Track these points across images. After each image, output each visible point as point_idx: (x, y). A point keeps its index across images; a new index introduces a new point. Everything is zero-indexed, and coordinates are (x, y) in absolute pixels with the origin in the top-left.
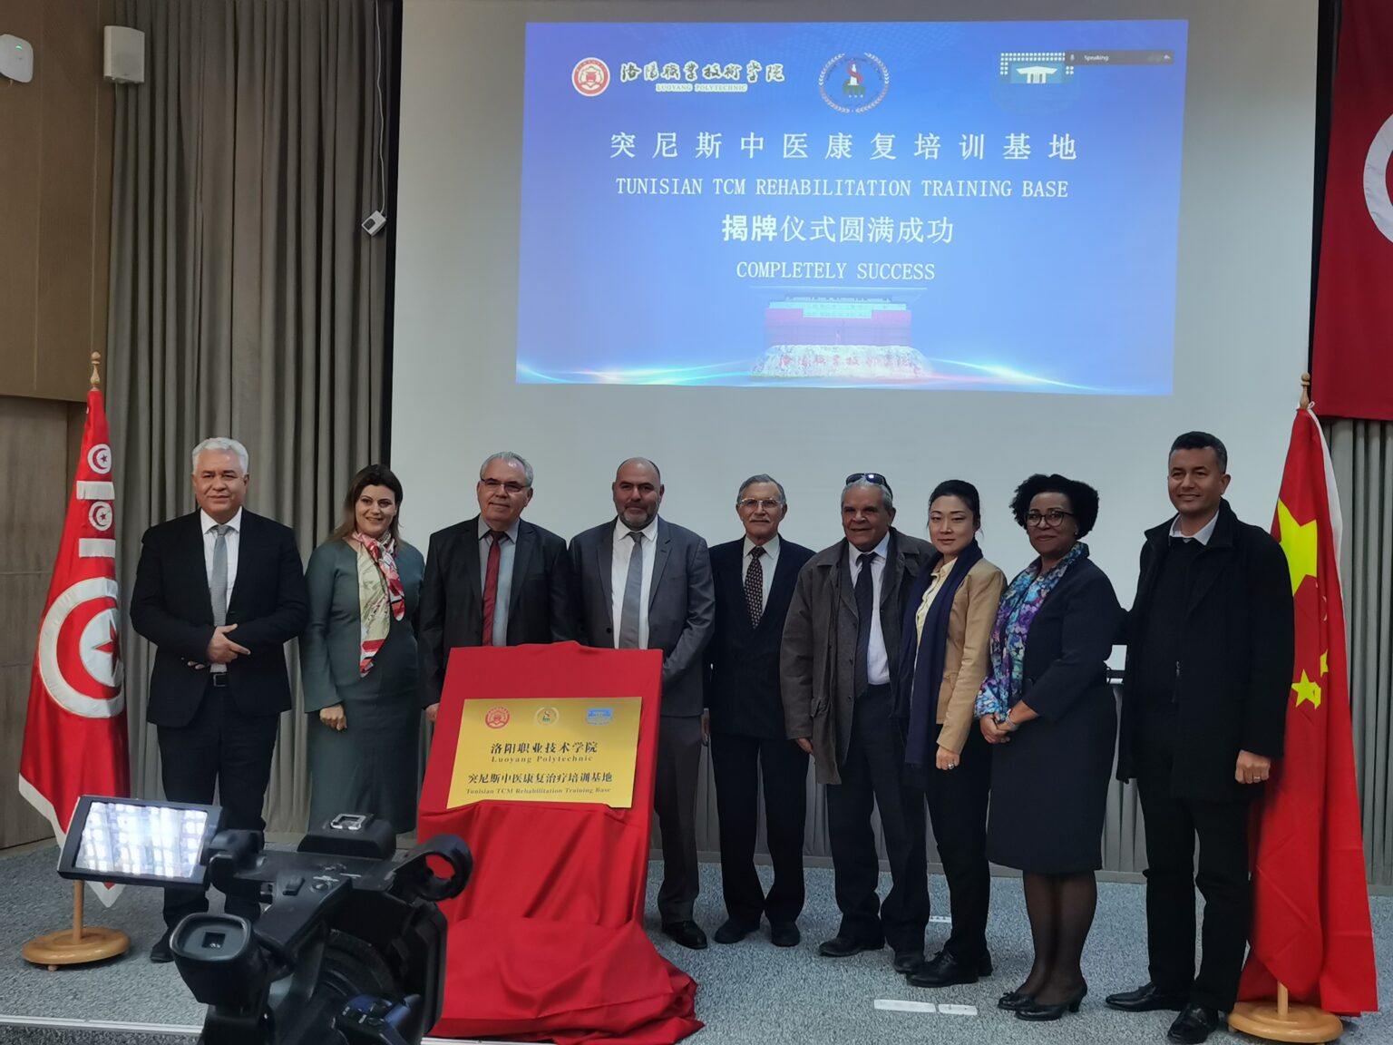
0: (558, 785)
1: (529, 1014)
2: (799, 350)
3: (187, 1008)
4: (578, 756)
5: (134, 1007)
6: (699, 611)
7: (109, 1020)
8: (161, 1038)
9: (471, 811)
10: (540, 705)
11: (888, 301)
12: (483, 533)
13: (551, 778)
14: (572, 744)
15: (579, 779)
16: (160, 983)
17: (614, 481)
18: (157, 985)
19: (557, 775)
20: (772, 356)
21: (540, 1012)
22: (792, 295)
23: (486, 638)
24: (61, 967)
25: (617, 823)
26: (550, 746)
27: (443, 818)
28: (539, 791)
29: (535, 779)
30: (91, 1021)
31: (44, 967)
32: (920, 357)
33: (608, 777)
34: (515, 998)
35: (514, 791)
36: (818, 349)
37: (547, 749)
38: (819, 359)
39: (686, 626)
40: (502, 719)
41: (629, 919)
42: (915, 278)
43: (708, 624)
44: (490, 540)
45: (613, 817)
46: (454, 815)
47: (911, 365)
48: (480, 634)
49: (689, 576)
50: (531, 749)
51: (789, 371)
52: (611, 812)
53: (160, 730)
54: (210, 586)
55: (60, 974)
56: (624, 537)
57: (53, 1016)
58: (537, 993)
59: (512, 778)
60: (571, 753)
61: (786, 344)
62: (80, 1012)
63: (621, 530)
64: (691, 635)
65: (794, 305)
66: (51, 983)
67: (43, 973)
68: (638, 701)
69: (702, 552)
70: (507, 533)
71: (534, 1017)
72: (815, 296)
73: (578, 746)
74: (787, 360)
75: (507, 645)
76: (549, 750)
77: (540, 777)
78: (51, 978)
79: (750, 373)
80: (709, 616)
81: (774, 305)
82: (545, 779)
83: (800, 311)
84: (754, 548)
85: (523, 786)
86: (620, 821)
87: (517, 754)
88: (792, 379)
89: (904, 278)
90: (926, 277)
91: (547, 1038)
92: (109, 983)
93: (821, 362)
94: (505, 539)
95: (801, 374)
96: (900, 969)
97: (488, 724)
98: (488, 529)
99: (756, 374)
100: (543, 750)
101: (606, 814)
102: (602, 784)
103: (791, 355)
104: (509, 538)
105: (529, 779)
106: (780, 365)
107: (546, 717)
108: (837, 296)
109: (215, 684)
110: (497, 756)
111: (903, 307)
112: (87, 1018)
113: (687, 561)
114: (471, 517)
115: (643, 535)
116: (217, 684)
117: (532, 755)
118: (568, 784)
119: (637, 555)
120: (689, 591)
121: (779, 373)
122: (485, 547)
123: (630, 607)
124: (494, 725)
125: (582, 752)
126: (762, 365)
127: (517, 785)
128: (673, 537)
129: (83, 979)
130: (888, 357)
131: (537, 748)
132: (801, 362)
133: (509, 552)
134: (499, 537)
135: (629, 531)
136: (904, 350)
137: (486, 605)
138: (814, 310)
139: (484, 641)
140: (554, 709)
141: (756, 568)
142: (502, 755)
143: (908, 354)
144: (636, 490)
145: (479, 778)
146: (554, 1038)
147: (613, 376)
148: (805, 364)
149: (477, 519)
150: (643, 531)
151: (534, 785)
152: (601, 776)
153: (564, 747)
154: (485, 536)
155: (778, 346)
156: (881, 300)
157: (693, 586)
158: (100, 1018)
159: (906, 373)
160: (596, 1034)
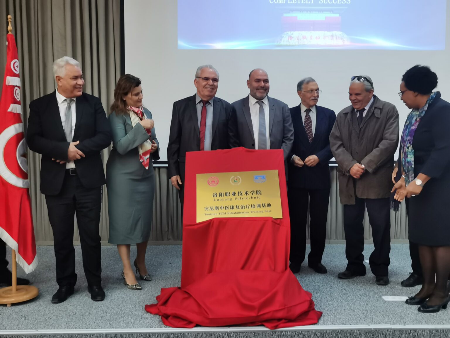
0: (246, 210)
1: (253, 314)
2: (296, 34)
3: (82, 320)
4: (253, 196)
5: (57, 322)
6: (289, 135)
7: (47, 329)
8: (75, 336)
9: (209, 224)
10: (232, 175)
11: (332, 12)
12: (198, 102)
13: (243, 207)
14: (250, 191)
15: (256, 207)
16: (63, 309)
17: (248, 79)
18: (62, 310)
19: (245, 205)
20: (284, 36)
21: (258, 312)
22: (292, 11)
23: (201, 148)
24: (13, 305)
25: (277, 225)
26: (240, 193)
27: (195, 227)
28: (238, 213)
29: (235, 207)
30: (39, 330)
31: (5, 305)
32: (345, 36)
33: (269, 205)
34: (245, 307)
35: (227, 213)
36: (304, 33)
37: (239, 194)
38: (304, 37)
39: (283, 142)
40: (215, 182)
41: (286, 269)
42: (343, 3)
43: (292, 141)
44: (202, 104)
45: (276, 222)
46: (202, 225)
47: (341, 39)
48: (199, 145)
49: (284, 120)
50: (231, 194)
51: (292, 42)
52: (275, 221)
53: (47, 197)
54: (64, 128)
55: (13, 307)
56: (254, 104)
57: (19, 329)
58: (256, 304)
59: (225, 208)
60: (250, 195)
61: (290, 31)
62: (31, 326)
63: (252, 101)
64: (286, 146)
65: (294, 15)
66: (11, 312)
67: (4, 308)
68: (276, 172)
69: (288, 110)
70: (209, 101)
71: (256, 315)
72: (302, 11)
73: (252, 192)
74: (291, 38)
75: (212, 150)
76: (240, 194)
77: (238, 207)
78: (9, 310)
79: (276, 44)
80: (293, 138)
81: (286, 15)
82: (240, 207)
83: (296, 17)
84: (307, 109)
85: (231, 211)
86: (279, 224)
87: (225, 197)
88: (293, 46)
89: (338, 3)
90: (347, 3)
91: (260, 324)
92: (39, 311)
93: (305, 38)
94: (208, 104)
95: (297, 44)
96: (379, 283)
97: (209, 184)
98: (201, 99)
99: (278, 44)
100: (237, 194)
101: (272, 221)
102: (268, 208)
103: (292, 36)
104: (210, 104)
105: (232, 208)
106: (288, 40)
107: (236, 180)
108: (311, 11)
109: (70, 174)
110: (216, 198)
111: (337, 15)
112: (37, 329)
113: (283, 114)
114: (192, 95)
115: (263, 102)
116: (71, 173)
117: (232, 197)
118: (251, 209)
119: (261, 111)
120: (284, 127)
121: (288, 43)
122: (199, 107)
123: (262, 134)
124: (212, 185)
125: (255, 195)
126: (281, 40)
127: (227, 211)
128: (275, 104)
129: (25, 309)
130: (332, 36)
131: (234, 194)
132: (297, 39)
133: (210, 110)
134: (205, 103)
135: (256, 101)
136: (338, 33)
137: (201, 133)
138: (302, 17)
139: (201, 149)
140: (238, 176)
141: (308, 117)
142: (218, 197)
143: (340, 35)
144: (262, 83)
145: (209, 208)
146: (264, 324)
147: (219, 45)
148: (298, 39)
149: (195, 96)
150: (263, 100)
151: (235, 210)
152: (266, 205)
153: (246, 193)
154: (199, 102)
155: (287, 32)
156: (329, 12)
157: (286, 125)
158: (42, 329)
159: (339, 42)
160: (283, 321)
